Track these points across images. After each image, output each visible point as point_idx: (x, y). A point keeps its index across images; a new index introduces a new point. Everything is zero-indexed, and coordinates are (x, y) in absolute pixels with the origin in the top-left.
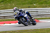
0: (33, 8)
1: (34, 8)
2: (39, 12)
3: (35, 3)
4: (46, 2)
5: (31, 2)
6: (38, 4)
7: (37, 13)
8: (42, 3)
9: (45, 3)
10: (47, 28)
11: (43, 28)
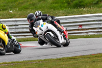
0: (8, 18)
1: (10, 18)
2: (19, 26)
3: (11, 8)
4: (34, 5)
5: (4, 6)
6: (19, 10)
7: (16, 28)
8: (26, 8)
9: (32, 7)
10: (36, 59)
11: (29, 59)
